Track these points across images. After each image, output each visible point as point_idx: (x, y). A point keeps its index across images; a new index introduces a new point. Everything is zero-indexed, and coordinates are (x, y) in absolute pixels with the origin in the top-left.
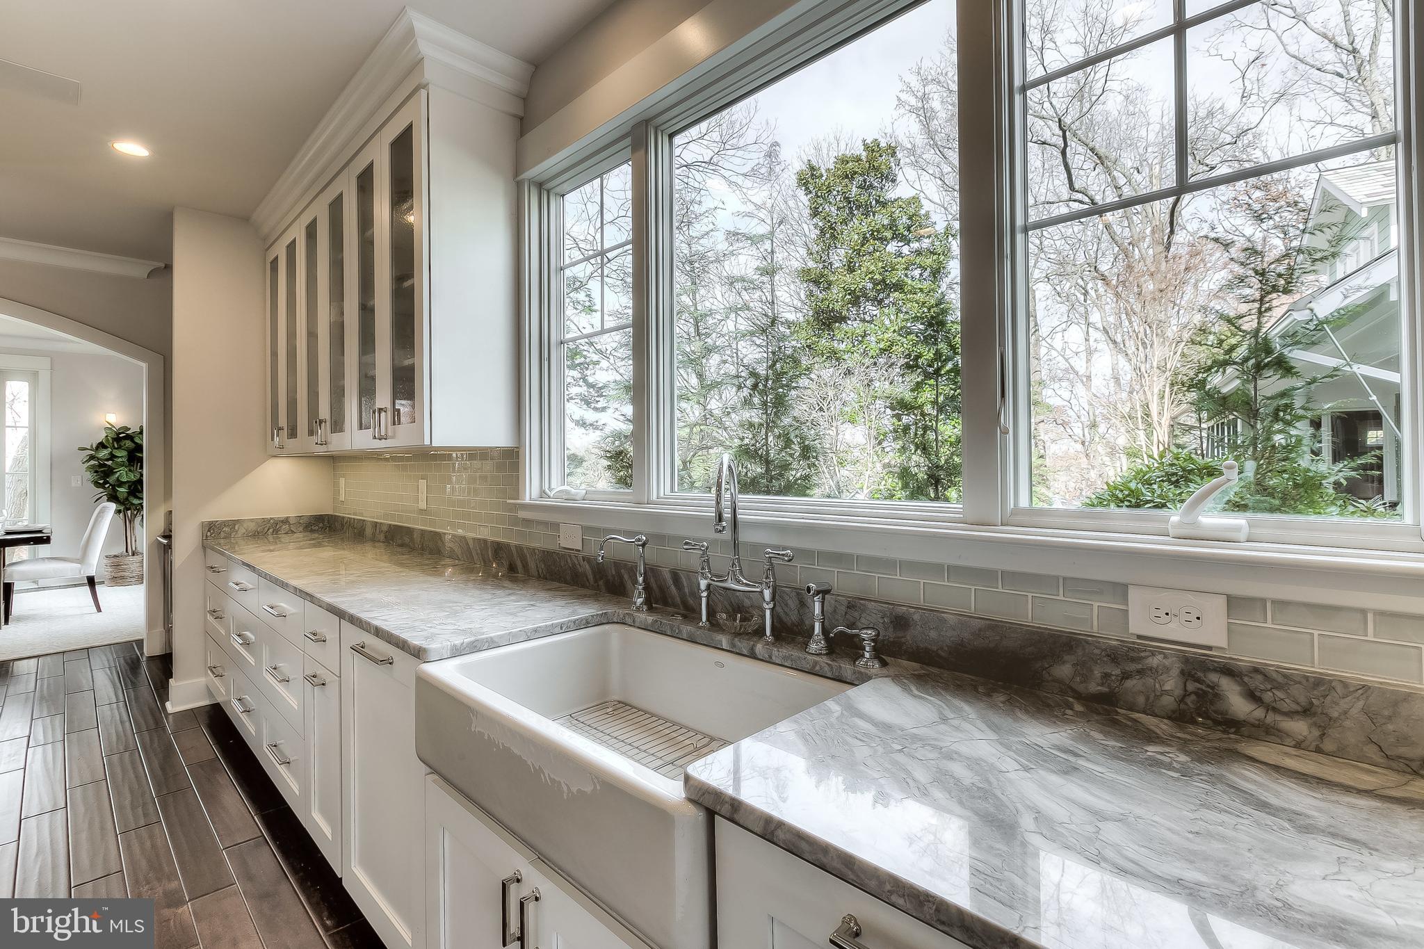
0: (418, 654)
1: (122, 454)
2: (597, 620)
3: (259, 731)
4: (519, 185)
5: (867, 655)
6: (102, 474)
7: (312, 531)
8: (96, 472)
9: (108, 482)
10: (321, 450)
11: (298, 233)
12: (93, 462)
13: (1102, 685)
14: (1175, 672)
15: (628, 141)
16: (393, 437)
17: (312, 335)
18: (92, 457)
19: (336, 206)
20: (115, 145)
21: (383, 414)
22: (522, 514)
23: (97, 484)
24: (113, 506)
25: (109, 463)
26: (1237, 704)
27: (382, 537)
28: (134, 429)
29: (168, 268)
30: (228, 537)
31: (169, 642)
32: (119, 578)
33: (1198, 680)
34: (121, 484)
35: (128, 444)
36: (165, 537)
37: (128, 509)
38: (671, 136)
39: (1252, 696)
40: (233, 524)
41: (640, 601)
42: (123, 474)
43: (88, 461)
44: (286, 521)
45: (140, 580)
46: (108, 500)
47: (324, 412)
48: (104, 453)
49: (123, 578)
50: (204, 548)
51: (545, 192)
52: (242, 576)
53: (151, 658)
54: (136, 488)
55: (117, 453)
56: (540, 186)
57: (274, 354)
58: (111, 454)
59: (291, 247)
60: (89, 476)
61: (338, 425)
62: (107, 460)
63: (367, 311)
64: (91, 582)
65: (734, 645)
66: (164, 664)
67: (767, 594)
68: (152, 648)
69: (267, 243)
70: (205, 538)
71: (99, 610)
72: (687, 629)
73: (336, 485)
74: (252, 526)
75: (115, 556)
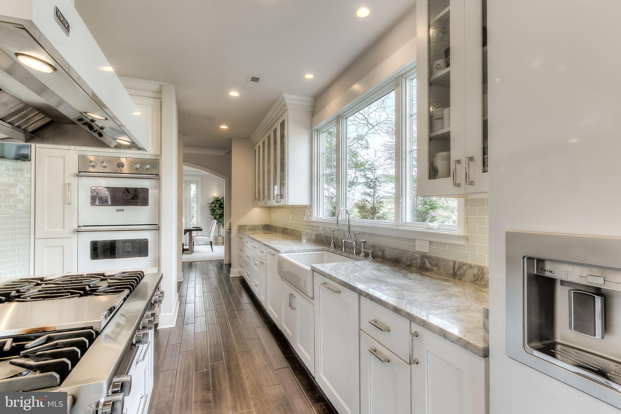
0: (278, 251)
1: (218, 205)
2: (321, 250)
3: (250, 279)
4: (312, 131)
5: (370, 256)
6: (213, 211)
7: (264, 229)
8: (211, 211)
9: (214, 214)
10: (265, 205)
11: (261, 143)
12: (211, 208)
13: (409, 262)
14: (419, 258)
15: (335, 121)
16: (280, 202)
17: (264, 172)
18: (210, 206)
19: (269, 137)
20: (221, 127)
21: (278, 196)
22: (312, 224)
23: (211, 214)
24: (216, 221)
25: (214, 208)
26: (428, 265)
27: (281, 231)
28: (220, 198)
29: (231, 152)
30: (244, 230)
31: (230, 260)
32: (217, 244)
33: (423, 260)
34: (217, 214)
35: (219, 202)
36: (229, 230)
37: (219, 222)
38: (346, 119)
39: (430, 263)
40: (245, 226)
41: (333, 246)
42: (218, 212)
43: (210, 207)
44: (258, 226)
45: (223, 244)
46: (214, 219)
47: (266, 195)
48: (213, 205)
49: (217, 243)
50: (238, 232)
51: (319, 133)
52: (247, 239)
53: (225, 264)
54: (221, 216)
55: (216, 205)
56: (317, 130)
57: (255, 177)
58: (215, 205)
59: (259, 147)
60: (209, 212)
61: (269, 199)
62: (214, 207)
63: (275, 166)
64: (211, 243)
65: (347, 255)
66: (230, 265)
67: (354, 243)
68: (226, 262)
69: (254, 145)
70: (239, 230)
71: (213, 252)
72: (339, 252)
73: (271, 216)
74: (249, 227)
75: (216, 236)
